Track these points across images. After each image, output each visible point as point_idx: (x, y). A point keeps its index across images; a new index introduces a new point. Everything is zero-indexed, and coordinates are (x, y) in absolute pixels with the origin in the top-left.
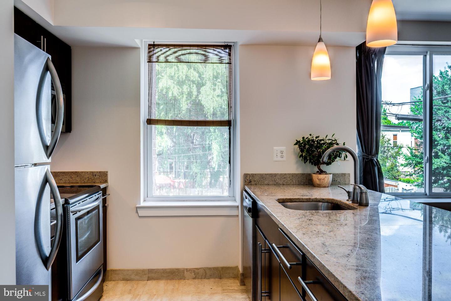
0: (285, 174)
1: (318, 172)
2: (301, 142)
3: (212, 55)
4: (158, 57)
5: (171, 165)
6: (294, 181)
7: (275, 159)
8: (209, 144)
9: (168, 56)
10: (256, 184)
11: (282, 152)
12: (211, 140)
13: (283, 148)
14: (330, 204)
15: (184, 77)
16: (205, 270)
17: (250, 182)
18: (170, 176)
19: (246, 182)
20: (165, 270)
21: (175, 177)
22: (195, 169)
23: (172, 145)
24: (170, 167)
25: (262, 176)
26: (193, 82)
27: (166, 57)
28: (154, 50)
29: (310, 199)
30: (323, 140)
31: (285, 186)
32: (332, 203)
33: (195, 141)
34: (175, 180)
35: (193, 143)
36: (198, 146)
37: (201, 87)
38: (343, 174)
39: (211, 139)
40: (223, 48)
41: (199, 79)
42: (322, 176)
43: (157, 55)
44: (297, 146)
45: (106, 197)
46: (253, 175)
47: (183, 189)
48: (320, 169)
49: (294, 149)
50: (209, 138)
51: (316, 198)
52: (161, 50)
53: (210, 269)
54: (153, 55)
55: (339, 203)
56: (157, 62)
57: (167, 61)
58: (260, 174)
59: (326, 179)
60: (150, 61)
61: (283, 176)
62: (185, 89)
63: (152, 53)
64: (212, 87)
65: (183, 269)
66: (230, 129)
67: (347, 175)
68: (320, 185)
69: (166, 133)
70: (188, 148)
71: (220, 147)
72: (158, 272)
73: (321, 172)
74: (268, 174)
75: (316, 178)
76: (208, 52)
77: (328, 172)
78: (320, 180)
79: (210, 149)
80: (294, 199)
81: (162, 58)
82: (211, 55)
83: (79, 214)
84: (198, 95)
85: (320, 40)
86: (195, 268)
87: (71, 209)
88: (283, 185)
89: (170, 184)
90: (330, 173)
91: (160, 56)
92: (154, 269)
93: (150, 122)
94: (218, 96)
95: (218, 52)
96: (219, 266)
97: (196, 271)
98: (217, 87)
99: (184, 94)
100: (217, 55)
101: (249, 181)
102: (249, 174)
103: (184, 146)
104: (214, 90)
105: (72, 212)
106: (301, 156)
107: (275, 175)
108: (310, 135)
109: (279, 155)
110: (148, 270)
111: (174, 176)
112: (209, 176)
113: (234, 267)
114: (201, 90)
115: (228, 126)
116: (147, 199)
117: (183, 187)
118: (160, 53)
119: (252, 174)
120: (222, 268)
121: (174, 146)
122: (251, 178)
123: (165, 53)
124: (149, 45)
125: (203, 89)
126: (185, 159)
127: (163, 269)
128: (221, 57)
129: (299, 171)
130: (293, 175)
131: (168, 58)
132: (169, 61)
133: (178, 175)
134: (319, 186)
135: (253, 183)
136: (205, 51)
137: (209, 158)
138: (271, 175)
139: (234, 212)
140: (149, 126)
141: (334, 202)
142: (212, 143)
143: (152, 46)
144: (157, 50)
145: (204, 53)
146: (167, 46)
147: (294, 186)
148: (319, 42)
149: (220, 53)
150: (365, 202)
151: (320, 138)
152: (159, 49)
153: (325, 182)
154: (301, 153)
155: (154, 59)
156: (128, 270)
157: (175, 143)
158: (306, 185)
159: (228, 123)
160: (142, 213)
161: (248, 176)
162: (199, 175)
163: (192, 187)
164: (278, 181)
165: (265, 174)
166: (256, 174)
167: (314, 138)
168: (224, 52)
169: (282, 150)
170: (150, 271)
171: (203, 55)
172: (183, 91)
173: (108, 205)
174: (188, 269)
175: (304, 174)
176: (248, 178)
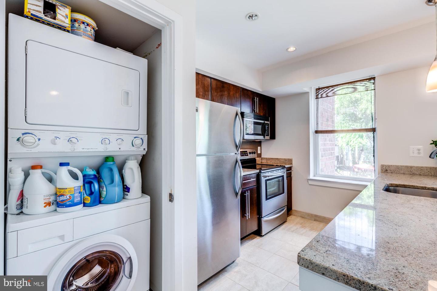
0: (422, 167)
3: (360, 87)
4: (322, 95)
7: (412, 155)
9: (328, 93)
10: (392, 173)
11: (419, 150)
13: (420, 147)
17: (386, 170)
19: (383, 170)
20: (325, 217)
25: (398, 167)
27: (326, 94)
28: (319, 92)
40: (368, 81)
45: (291, 172)
46: (389, 166)
52: (324, 91)
54: (319, 94)
56: (321, 98)
57: (327, 96)
58: (396, 166)
60: (317, 98)
61: (420, 168)
63: (318, 93)
66: (374, 134)
72: (321, 218)
74: (403, 166)
76: (356, 85)
81: (324, 95)
82: (358, 87)
83: (267, 178)
87: (262, 175)
88: (420, 175)
91: (323, 94)
92: (318, 216)
93: (317, 132)
95: (364, 84)
100: (363, 86)
101: (385, 170)
102: (385, 165)
105: (263, 176)
107: (412, 167)
109: (416, 152)
110: (315, 215)
115: (373, 132)
116: (316, 175)
118: (323, 92)
119: (387, 165)
122: (387, 168)
123: (326, 91)
124: (316, 89)
128: (367, 87)
131: (328, 94)
132: (329, 96)
135: (389, 171)
136: (354, 85)
138: (407, 167)
140: (317, 134)
143: (318, 89)
144: (320, 91)
145: (353, 86)
146: (327, 87)
148: (434, 61)
149: (366, 84)
152: (322, 90)
155: (320, 96)
156: (303, 212)
159: (374, 130)
160: (310, 182)
164: (414, 172)
165: (401, 166)
166: (391, 166)
168: (368, 83)
170: (316, 216)
171: (353, 88)
173: (293, 176)
176: (384, 168)
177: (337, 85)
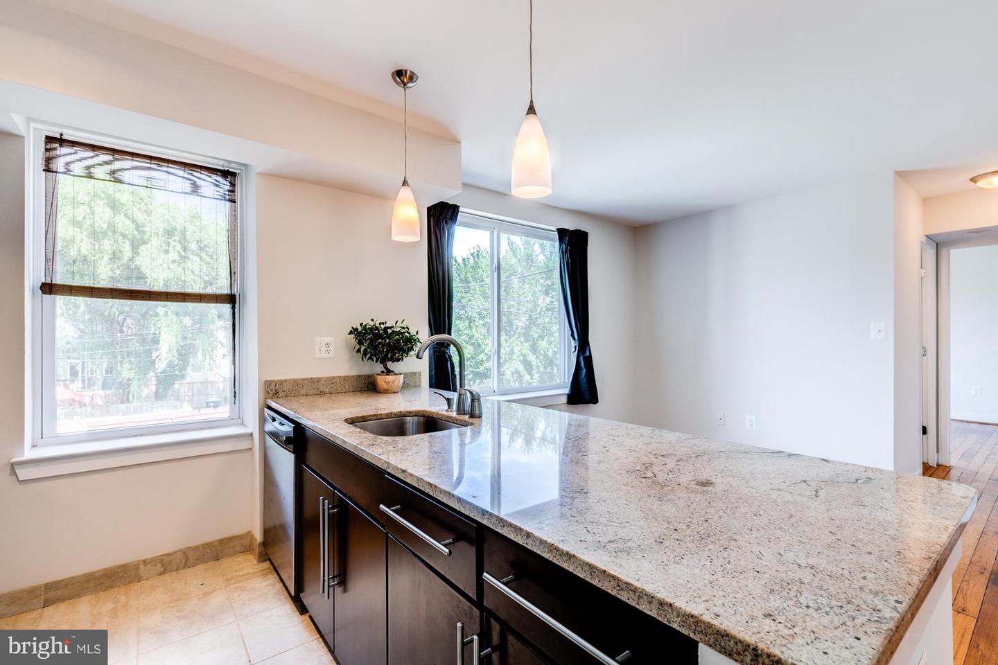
0: (333, 378)
1: (383, 372)
2: (360, 330)
3: (206, 184)
4: (68, 164)
5: (73, 368)
6: (347, 387)
7: (318, 355)
8: (155, 334)
9: (93, 166)
10: (286, 396)
11: (328, 345)
12: (159, 328)
13: (330, 339)
14: (421, 418)
15: (105, 226)
16: (185, 553)
17: (277, 393)
18: (72, 386)
19: (269, 393)
20: (92, 574)
21: (82, 388)
22: (126, 372)
23: (76, 336)
24: (71, 372)
25: (297, 383)
26: (123, 235)
27: (89, 168)
28: (57, 149)
29: (391, 413)
30: (390, 328)
31: (333, 395)
32: (423, 416)
33: (125, 329)
34: (84, 393)
35: (122, 332)
36: (133, 337)
37: (141, 244)
38: (412, 373)
39: (158, 326)
41: (136, 233)
42: (390, 378)
43: (68, 159)
44: (352, 336)
46: (281, 382)
47: (101, 406)
48: (386, 368)
49: (346, 340)
50: (154, 324)
51: (400, 412)
52: (78, 152)
53: (195, 548)
54: (56, 157)
55: (435, 416)
56: (65, 172)
57: (90, 176)
58: (293, 380)
59: (397, 382)
60: (48, 169)
61: (331, 380)
62: (107, 245)
63: (53, 153)
64: (161, 246)
65: (136, 563)
66: (233, 308)
67: (417, 375)
68: (387, 390)
69: (63, 315)
70: (113, 341)
71: (177, 339)
72: (73, 584)
73: (389, 372)
74: (306, 379)
75: (382, 381)
77: (396, 371)
78: (387, 383)
79: (156, 341)
80: (369, 416)
81: (78, 168)
84: (133, 257)
85: (405, 183)
86: (163, 555)
88: (331, 393)
89: (73, 400)
90: (400, 372)
91: (73, 162)
92: (63, 580)
93: (50, 289)
94: (174, 261)
96: (213, 540)
97: (167, 559)
98: (171, 249)
99: (105, 253)
101: (274, 392)
102: (273, 381)
103: (104, 338)
104: (167, 252)
106: (359, 351)
107: (318, 380)
108: (372, 320)
109: (324, 349)
110: (46, 585)
111: (80, 385)
112: (155, 383)
113: (244, 535)
114: (139, 250)
115: (230, 303)
116: (39, 441)
117: (100, 403)
118: (74, 157)
119: (279, 381)
120: (221, 541)
121: (80, 337)
122: (277, 387)
123: (85, 159)
124: (48, 138)
125: (143, 249)
126: (104, 357)
127: (84, 575)
129: (354, 372)
130: (346, 378)
131: (92, 170)
132: (95, 176)
133: (89, 384)
134: (386, 392)
135: (281, 394)
136: (192, 175)
137: (154, 355)
138: (312, 380)
139: (244, 445)
140: (46, 296)
141: (426, 415)
142: (160, 333)
143: (55, 141)
144: (64, 152)
146: (94, 147)
147: (348, 394)
148: (403, 185)
150: (477, 412)
151: (387, 325)
153: (395, 386)
154: (358, 346)
155: (58, 167)
157: (82, 331)
158: (365, 391)
159: (231, 299)
160: (24, 474)
161: (273, 384)
162: (135, 383)
163: (119, 401)
164: (322, 388)
165: (302, 379)
166: (286, 381)
167: (378, 325)
169: (328, 342)
170: (51, 586)
172: (102, 248)
174: (147, 559)
175: (362, 376)
176: (273, 387)
177: (133, 154)
